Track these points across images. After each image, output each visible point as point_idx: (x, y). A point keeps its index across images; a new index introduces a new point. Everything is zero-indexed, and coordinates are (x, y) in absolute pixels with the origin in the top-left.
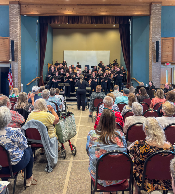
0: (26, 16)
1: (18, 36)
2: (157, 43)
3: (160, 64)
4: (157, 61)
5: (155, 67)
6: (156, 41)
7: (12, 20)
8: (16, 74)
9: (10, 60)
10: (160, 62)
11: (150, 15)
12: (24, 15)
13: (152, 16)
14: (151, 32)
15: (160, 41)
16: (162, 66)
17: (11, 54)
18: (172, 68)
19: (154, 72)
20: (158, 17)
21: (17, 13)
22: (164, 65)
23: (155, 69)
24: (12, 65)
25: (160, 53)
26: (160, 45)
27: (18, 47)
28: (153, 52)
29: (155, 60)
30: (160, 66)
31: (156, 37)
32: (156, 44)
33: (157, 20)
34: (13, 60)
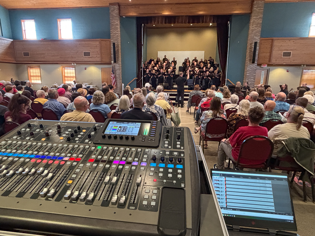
0: (125, 17)
1: (118, 39)
2: (256, 43)
3: (256, 65)
4: (253, 62)
5: (250, 68)
6: (254, 41)
7: (113, 22)
8: (118, 75)
9: (112, 62)
10: (256, 63)
11: (251, 13)
12: (123, 17)
13: (253, 14)
14: (250, 32)
15: (258, 42)
16: (259, 67)
17: (112, 56)
18: (268, 70)
19: (248, 73)
20: (259, 15)
21: (117, 15)
22: (261, 67)
23: (250, 70)
24: (114, 66)
25: (257, 54)
26: (258, 45)
27: (118, 49)
28: (250, 53)
29: (252, 61)
30: (256, 67)
31: (255, 37)
32: (254, 45)
33: (257, 19)
34: (115, 62)
